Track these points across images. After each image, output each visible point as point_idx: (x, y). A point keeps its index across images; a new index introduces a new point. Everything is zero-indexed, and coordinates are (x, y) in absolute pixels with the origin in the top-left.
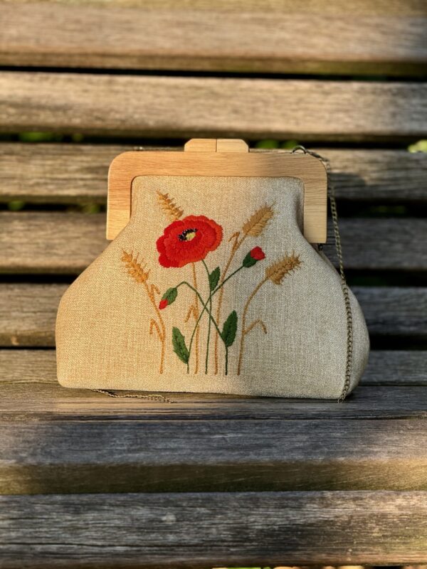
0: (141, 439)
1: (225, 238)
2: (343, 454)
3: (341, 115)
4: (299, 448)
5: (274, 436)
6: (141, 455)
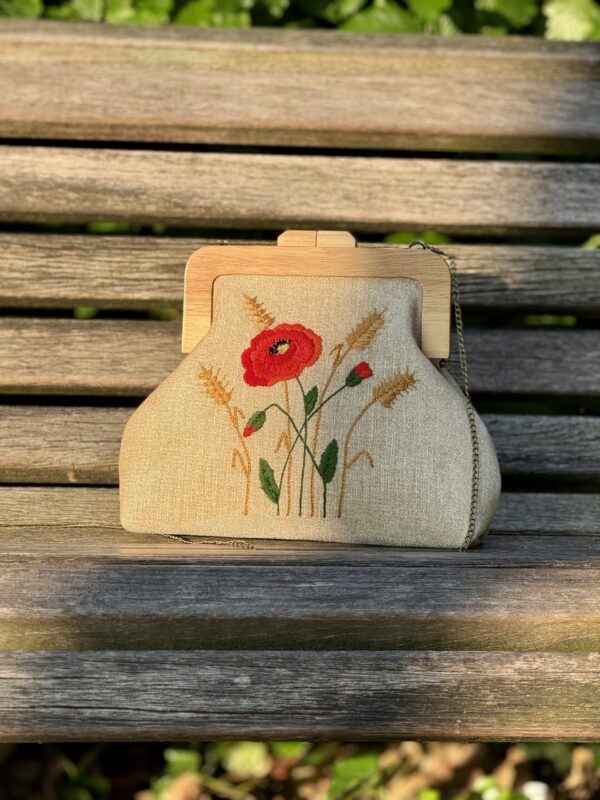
1: (325, 350)
2: (454, 607)
3: (478, 202)
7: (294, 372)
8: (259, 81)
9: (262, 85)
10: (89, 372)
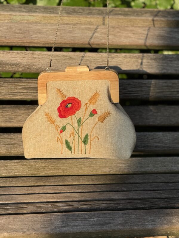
0: (65, 221)
1: (82, 105)
4: (120, 224)
5: (111, 218)
6: (66, 229)
7: (73, 113)
8: (52, 27)
9: (53, 29)
10: (2, 122)
